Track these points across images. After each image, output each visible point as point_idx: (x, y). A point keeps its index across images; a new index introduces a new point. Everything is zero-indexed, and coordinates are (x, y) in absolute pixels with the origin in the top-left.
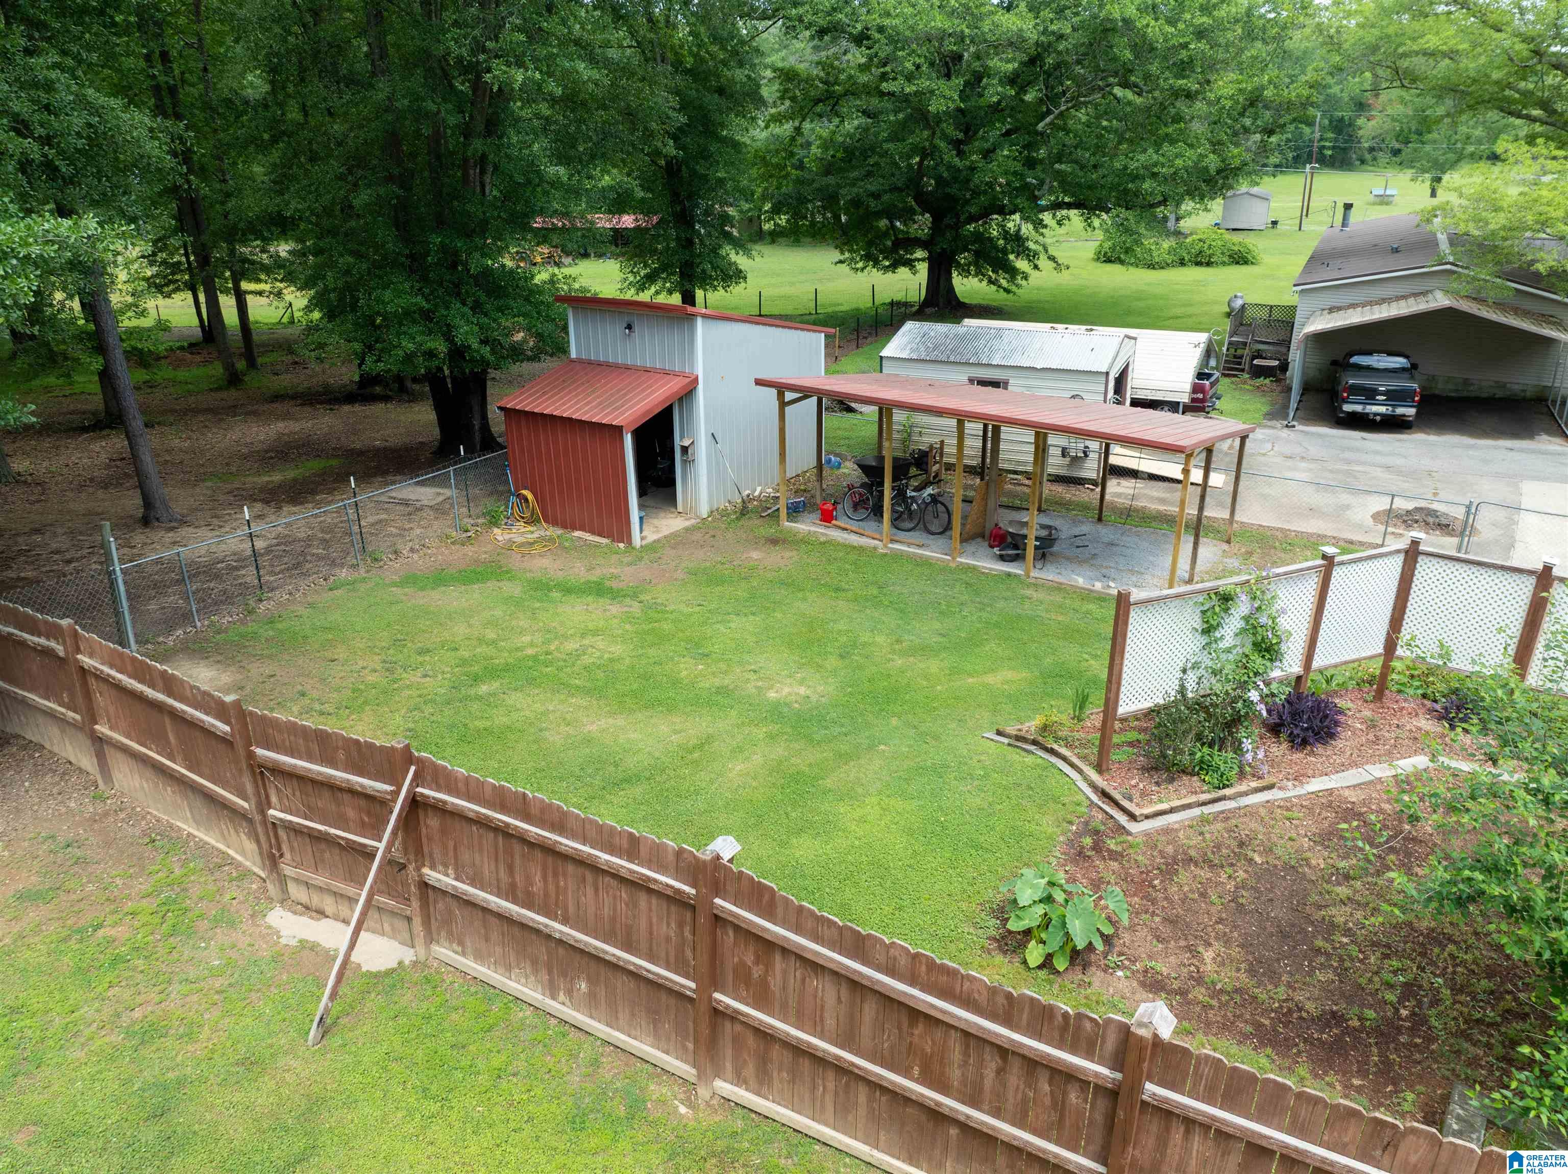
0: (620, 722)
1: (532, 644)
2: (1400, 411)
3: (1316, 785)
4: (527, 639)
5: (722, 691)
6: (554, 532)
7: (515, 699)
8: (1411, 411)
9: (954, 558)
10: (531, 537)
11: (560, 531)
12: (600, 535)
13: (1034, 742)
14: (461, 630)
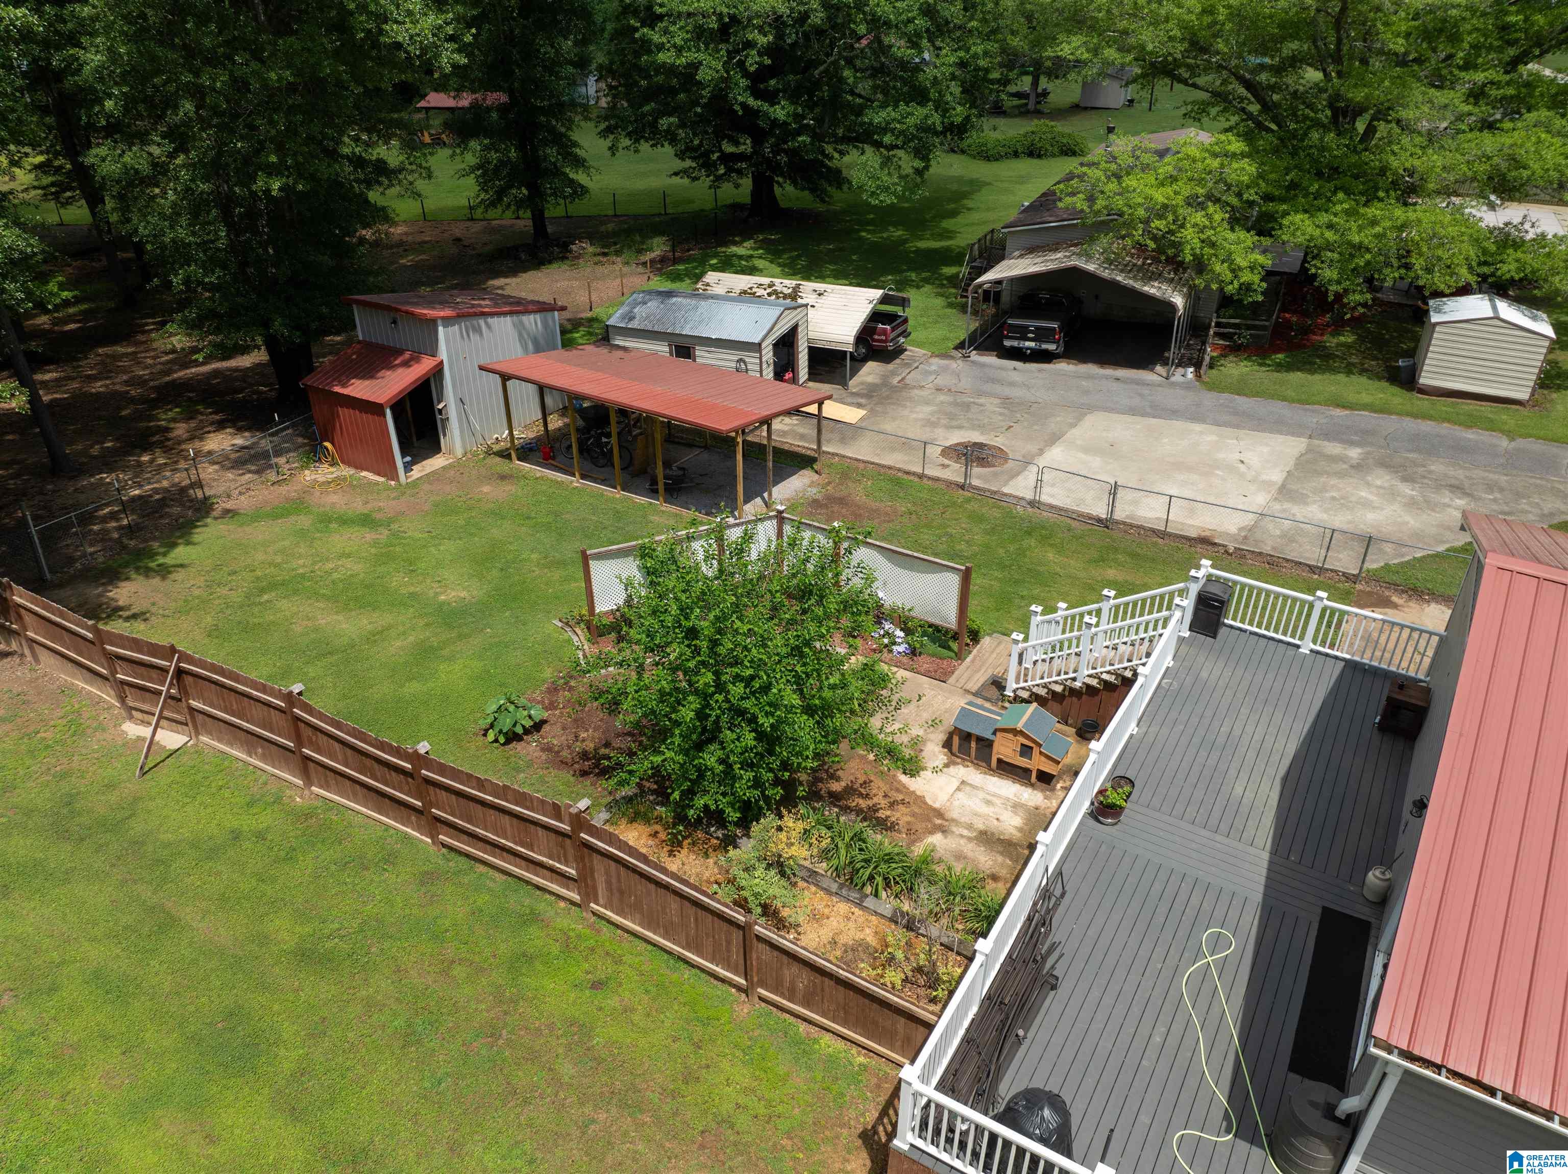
0: (340, 618)
1: (304, 566)
2: (1045, 346)
4: (301, 562)
5: (412, 595)
6: (346, 471)
7: (284, 604)
8: (1053, 347)
9: (619, 491)
10: (330, 477)
11: (352, 471)
12: (379, 474)
14: (260, 556)
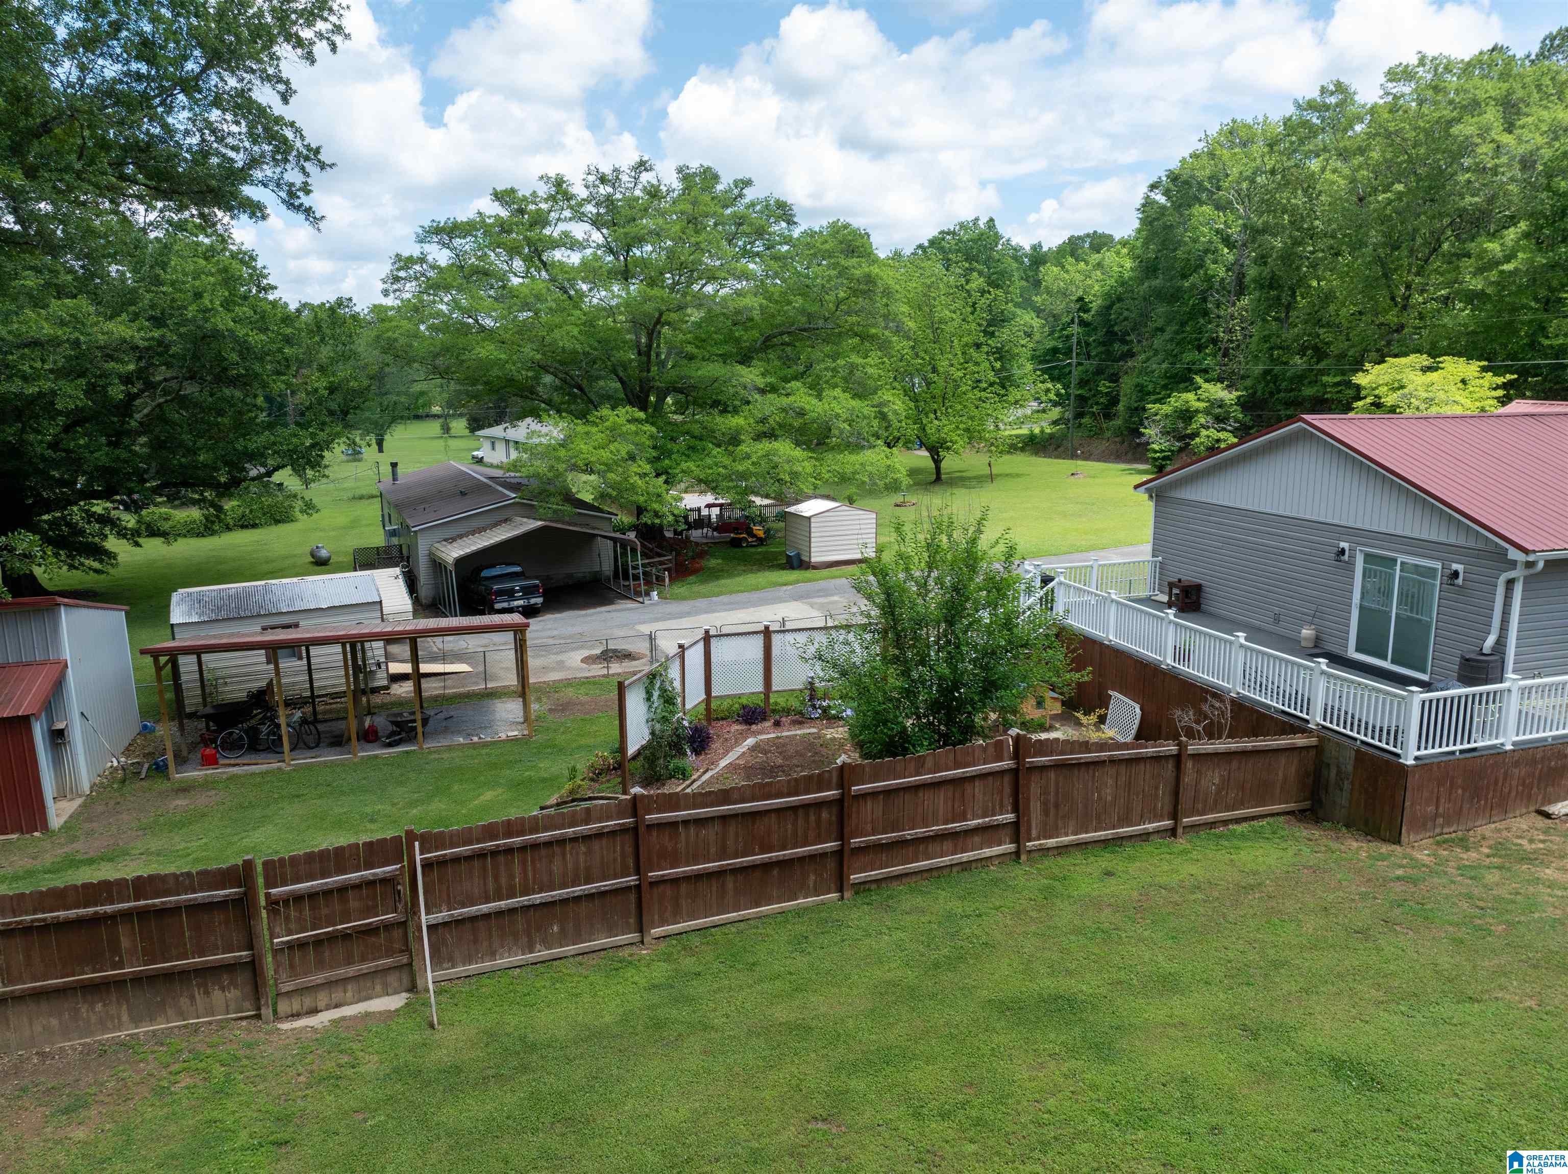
2: (533, 601)
3: (723, 763)
8: (540, 600)
9: (355, 755)
13: (573, 801)
